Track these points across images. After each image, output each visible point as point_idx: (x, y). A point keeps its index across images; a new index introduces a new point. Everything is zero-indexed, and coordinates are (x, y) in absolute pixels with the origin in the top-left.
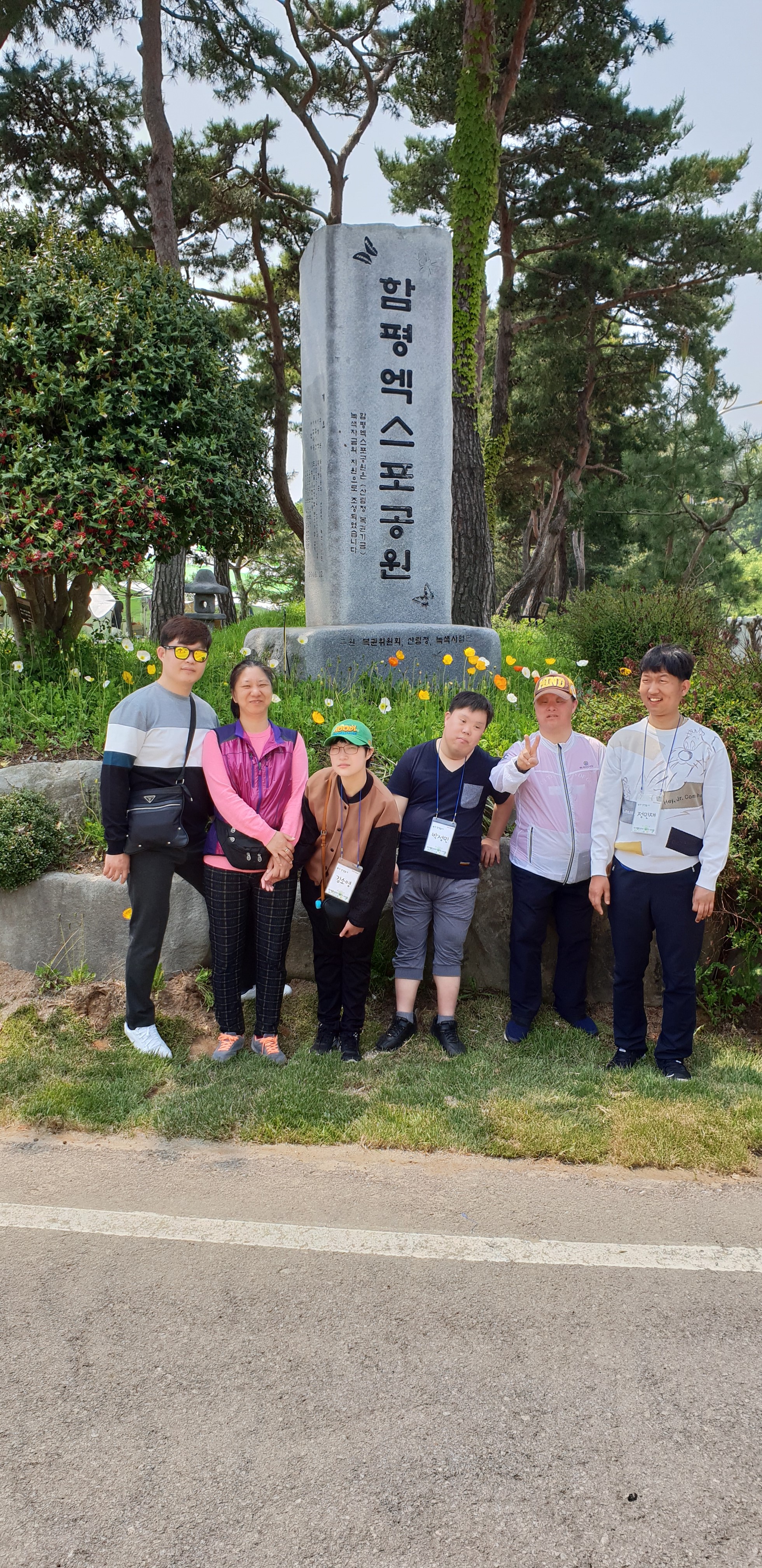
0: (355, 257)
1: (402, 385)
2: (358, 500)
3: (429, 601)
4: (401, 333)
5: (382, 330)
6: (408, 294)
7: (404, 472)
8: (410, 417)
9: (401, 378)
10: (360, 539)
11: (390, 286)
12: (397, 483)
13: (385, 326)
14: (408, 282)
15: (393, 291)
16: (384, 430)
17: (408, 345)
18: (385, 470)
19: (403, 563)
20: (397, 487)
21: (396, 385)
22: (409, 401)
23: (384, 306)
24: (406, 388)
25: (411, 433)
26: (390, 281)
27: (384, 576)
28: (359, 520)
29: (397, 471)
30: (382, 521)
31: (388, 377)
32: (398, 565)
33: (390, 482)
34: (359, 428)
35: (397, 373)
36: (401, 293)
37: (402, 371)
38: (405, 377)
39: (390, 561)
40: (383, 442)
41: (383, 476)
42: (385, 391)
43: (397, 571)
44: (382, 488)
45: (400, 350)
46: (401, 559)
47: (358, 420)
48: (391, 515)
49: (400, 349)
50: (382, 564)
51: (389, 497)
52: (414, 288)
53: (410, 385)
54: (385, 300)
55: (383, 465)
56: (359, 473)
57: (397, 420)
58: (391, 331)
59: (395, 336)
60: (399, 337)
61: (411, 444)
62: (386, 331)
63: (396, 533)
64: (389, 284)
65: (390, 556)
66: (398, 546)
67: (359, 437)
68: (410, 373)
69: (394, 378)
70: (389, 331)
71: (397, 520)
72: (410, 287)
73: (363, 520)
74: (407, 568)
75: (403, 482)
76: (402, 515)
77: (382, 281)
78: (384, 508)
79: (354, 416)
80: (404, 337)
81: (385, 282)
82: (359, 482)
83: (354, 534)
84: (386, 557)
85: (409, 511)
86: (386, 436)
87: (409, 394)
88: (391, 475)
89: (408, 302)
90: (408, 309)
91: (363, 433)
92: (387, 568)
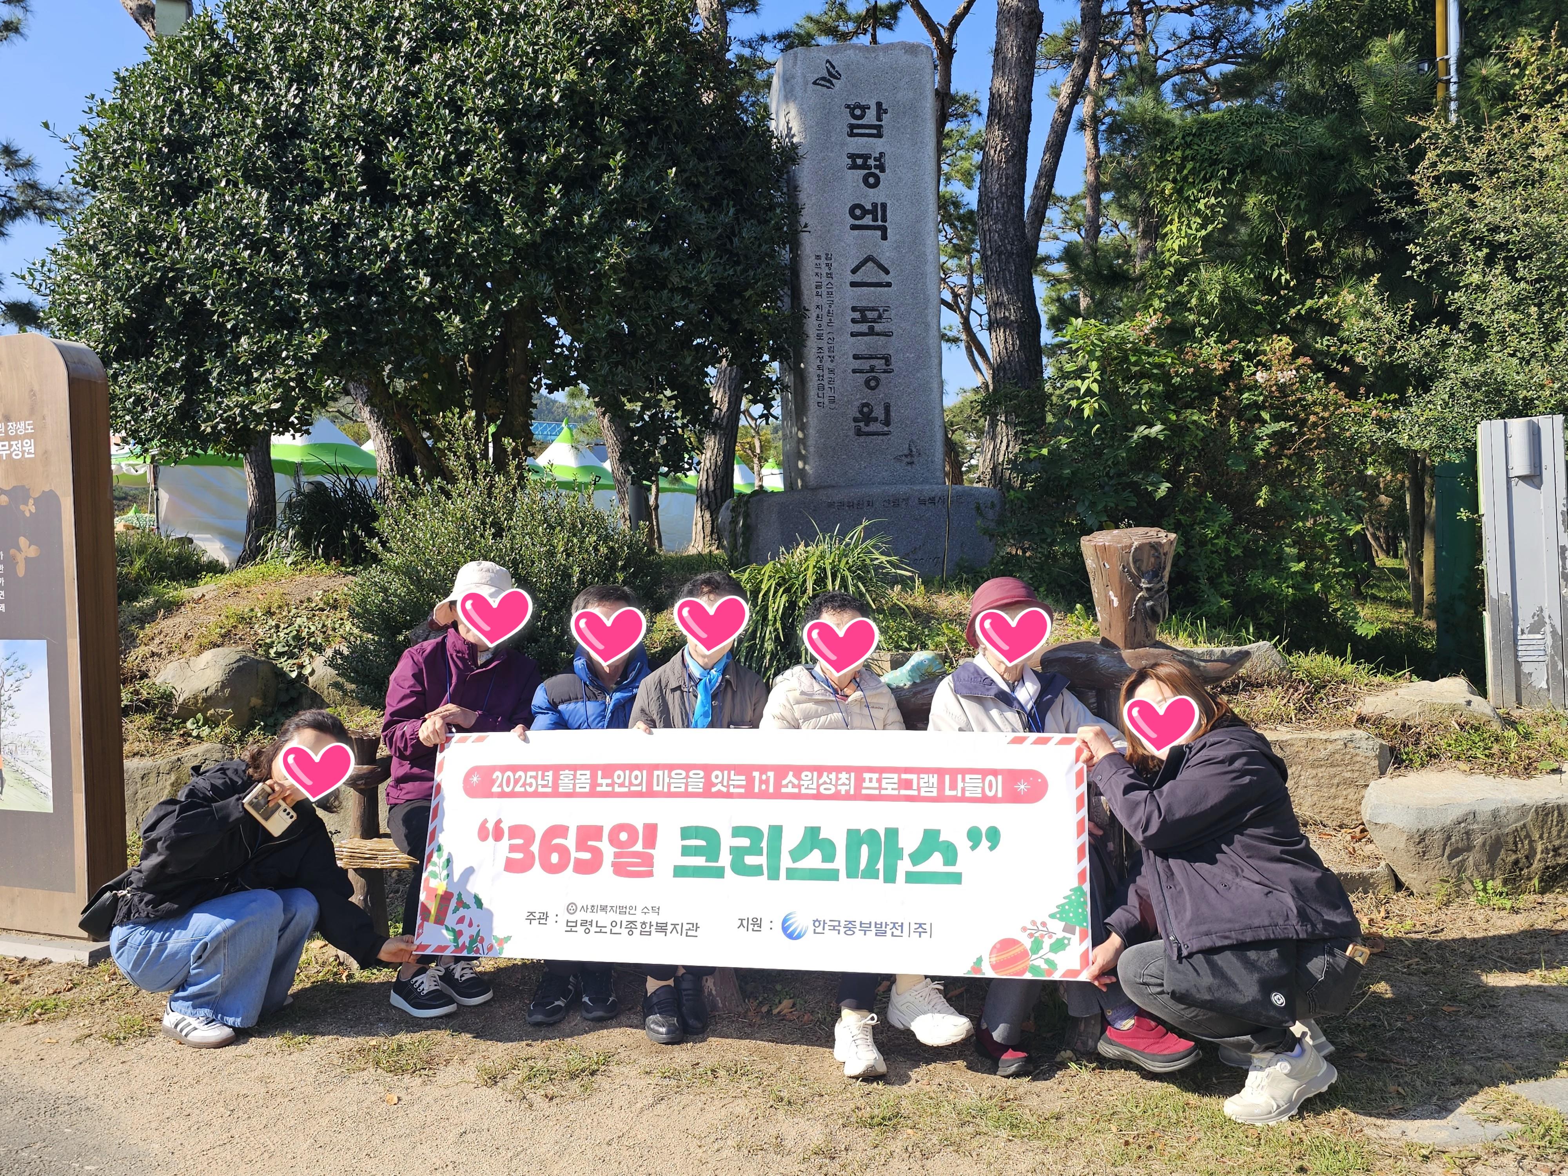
0: (815, 83)
1: (875, 219)
2: (826, 349)
3: (915, 460)
4: (871, 162)
5: (849, 161)
6: (879, 119)
7: (880, 317)
8: (886, 252)
9: (873, 212)
10: (828, 393)
11: (858, 112)
12: (871, 328)
13: (853, 157)
14: (879, 105)
15: (861, 117)
16: (854, 271)
17: (881, 175)
18: (857, 315)
19: (882, 417)
20: (871, 332)
21: (868, 220)
22: (884, 237)
23: (851, 135)
24: (880, 223)
25: (887, 272)
26: (858, 106)
27: (859, 433)
28: (826, 371)
29: (870, 315)
30: (854, 371)
31: (858, 212)
32: (876, 420)
33: (864, 328)
34: (825, 270)
35: (869, 207)
36: (870, 117)
37: (875, 205)
38: (879, 211)
39: (865, 415)
40: (853, 284)
41: (854, 321)
42: (854, 227)
43: (873, 427)
44: (853, 335)
46: (879, 412)
47: (823, 261)
48: (866, 365)
49: (871, 180)
50: (855, 420)
51: (863, 345)
52: (886, 112)
53: (884, 219)
54: (852, 127)
55: (854, 309)
56: (826, 319)
57: (869, 259)
59: (865, 166)
60: (870, 168)
61: (889, 285)
62: (854, 161)
63: (872, 384)
65: (865, 410)
66: (876, 399)
67: (825, 280)
68: (884, 206)
69: (865, 212)
70: (858, 161)
71: (872, 369)
72: (880, 109)
73: (831, 371)
74: (887, 423)
75: (878, 327)
76: (879, 364)
77: (848, 106)
78: (856, 357)
79: (818, 257)
80: (876, 167)
81: (851, 108)
82: (825, 330)
83: (821, 387)
84: (861, 412)
85: (887, 359)
86: (857, 278)
87: (884, 230)
88: (864, 319)
89: (879, 127)
90: (879, 135)
91: (829, 275)
92: (862, 424)
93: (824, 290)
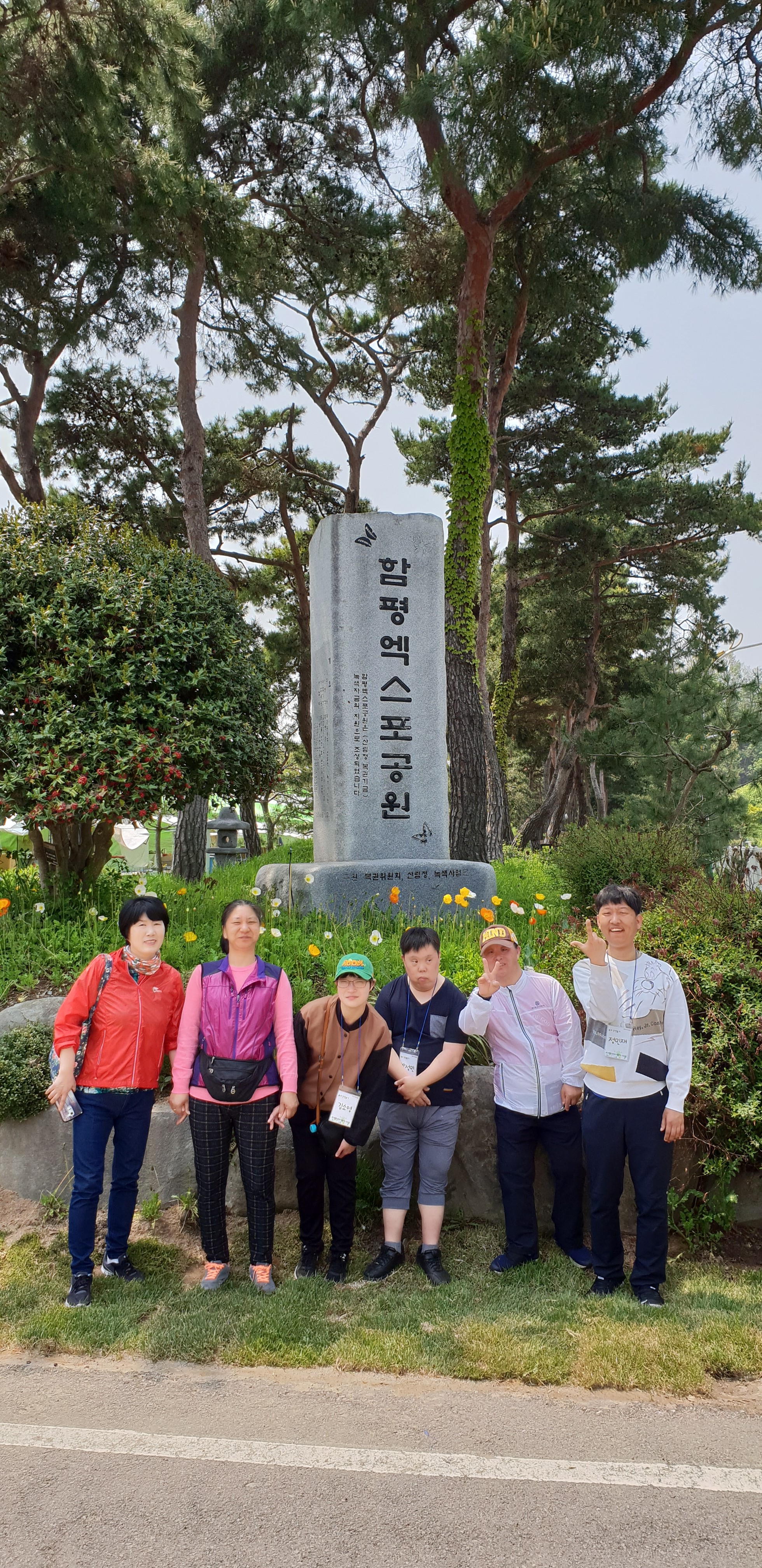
0: (357, 541)
1: (400, 649)
2: (361, 748)
3: (428, 838)
4: (398, 605)
5: (381, 603)
6: (404, 572)
7: (403, 725)
8: (408, 675)
9: (399, 643)
10: (362, 784)
11: (388, 565)
12: (396, 734)
13: (383, 599)
14: (404, 561)
15: (391, 569)
16: (384, 688)
17: (405, 615)
18: (385, 723)
19: (403, 804)
20: (396, 737)
21: (394, 649)
22: (406, 663)
23: (383, 582)
24: (403, 652)
25: (408, 690)
26: (388, 560)
27: (385, 816)
28: (361, 766)
29: (395, 723)
30: (383, 767)
31: (387, 643)
32: (399, 806)
33: (390, 733)
34: (362, 687)
35: (395, 639)
36: (398, 570)
37: (400, 638)
38: (403, 643)
39: (390, 803)
40: (383, 699)
41: (383, 727)
42: (384, 655)
43: (397, 812)
44: (382, 738)
45: (398, 620)
46: (401, 800)
47: (361, 680)
48: (391, 762)
49: (398, 618)
50: (383, 806)
51: (389, 747)
52: (409, 566)
53: (407, 649)
54: (383, 577)
55: (383, 718)
56: (362, 725)
57: (395, 679)
58: (389, 604)
59: (393, 608)
60: (396, 609)
61: (409, 700)
62: (385, 603)
63: (396, 777)
64: (387, 563)
65: (391, 798)
66: (399, 789)
67: (361, 695)
68: (407, 639)
69: (392, 643)
70: (387, 603)
71: (396, 766)
72: (406, 565)
73: (365, 766)
74: (407, 809)
75: (401, 733)
76: (402, 762)
77: (381, 561)
78: (384, 756)
79: (357, 677)
80: (401, 608)
81: (384, 562)
82: (362, 734)
83: (357, 779)
84: (387, 799)
85: (407, 758)
86: (385, 694)
87: (406, 657)
88: (391, 727)
89: (404, 578)
90: (404, 584)
91: (365, 691)
92: (388, 809)
93: (361, 703)
